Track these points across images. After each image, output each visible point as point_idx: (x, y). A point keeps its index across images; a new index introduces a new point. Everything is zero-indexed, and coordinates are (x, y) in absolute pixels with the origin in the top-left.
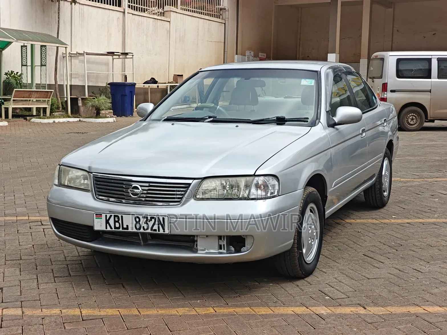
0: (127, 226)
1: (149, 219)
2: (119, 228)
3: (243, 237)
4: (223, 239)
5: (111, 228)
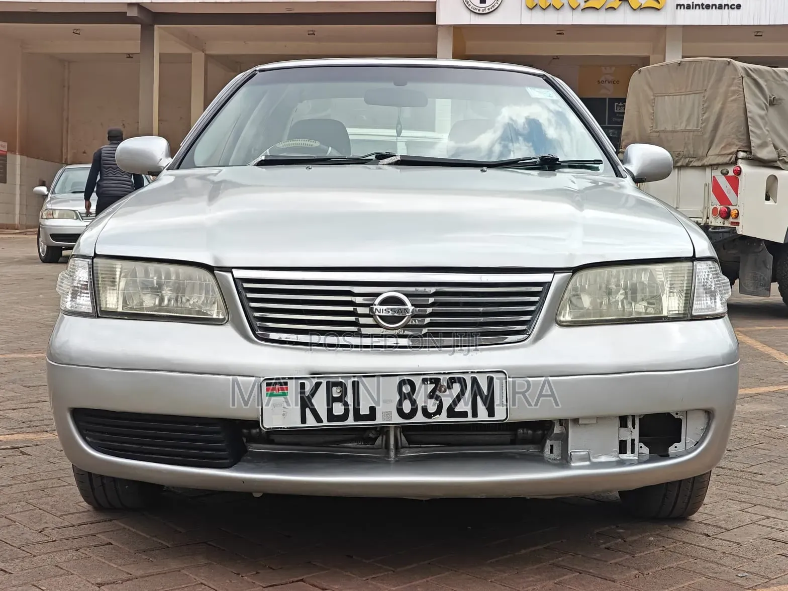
0: (373, 410)
2: (344, 417)
3: (676, 417)
4: (630, 425)
5: (318, 419)
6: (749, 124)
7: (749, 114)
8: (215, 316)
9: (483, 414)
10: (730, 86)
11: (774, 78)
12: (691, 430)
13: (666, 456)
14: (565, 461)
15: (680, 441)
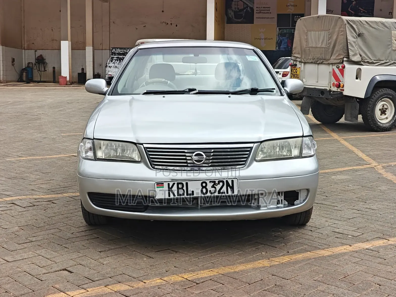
0: (193, 192)
1: (216, 183)
2: (183, 194)
3: (297, 191)
4: (281, 194)
5: (174, 195)
6: (349, 45)
7: (348, 41)
8: (137, 160)
9: (230, 193)
10: (340, 28)
11: (360, 24)
12: (302, 196)
13: (293, 205)
14: (258, 207)
15: (298, 199)
